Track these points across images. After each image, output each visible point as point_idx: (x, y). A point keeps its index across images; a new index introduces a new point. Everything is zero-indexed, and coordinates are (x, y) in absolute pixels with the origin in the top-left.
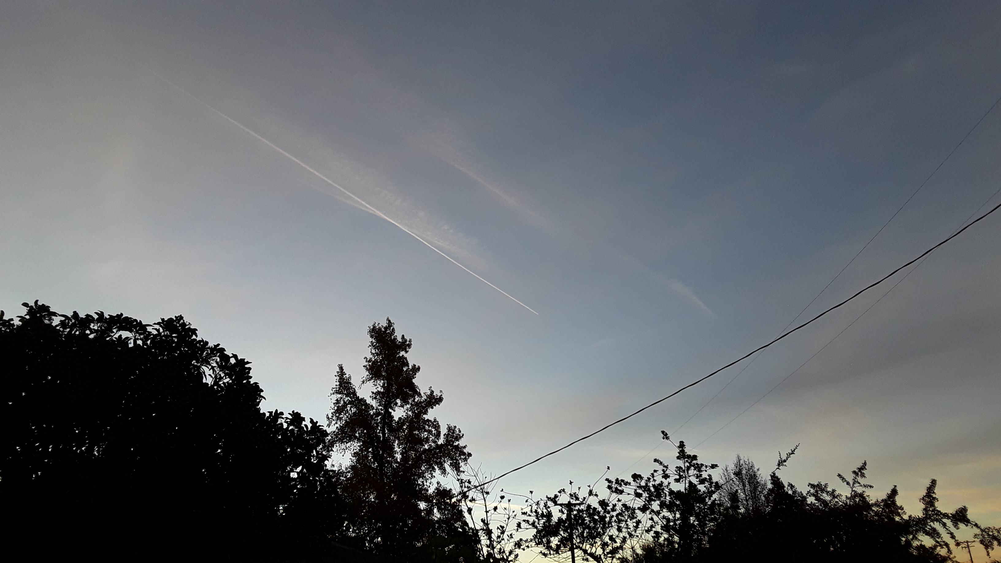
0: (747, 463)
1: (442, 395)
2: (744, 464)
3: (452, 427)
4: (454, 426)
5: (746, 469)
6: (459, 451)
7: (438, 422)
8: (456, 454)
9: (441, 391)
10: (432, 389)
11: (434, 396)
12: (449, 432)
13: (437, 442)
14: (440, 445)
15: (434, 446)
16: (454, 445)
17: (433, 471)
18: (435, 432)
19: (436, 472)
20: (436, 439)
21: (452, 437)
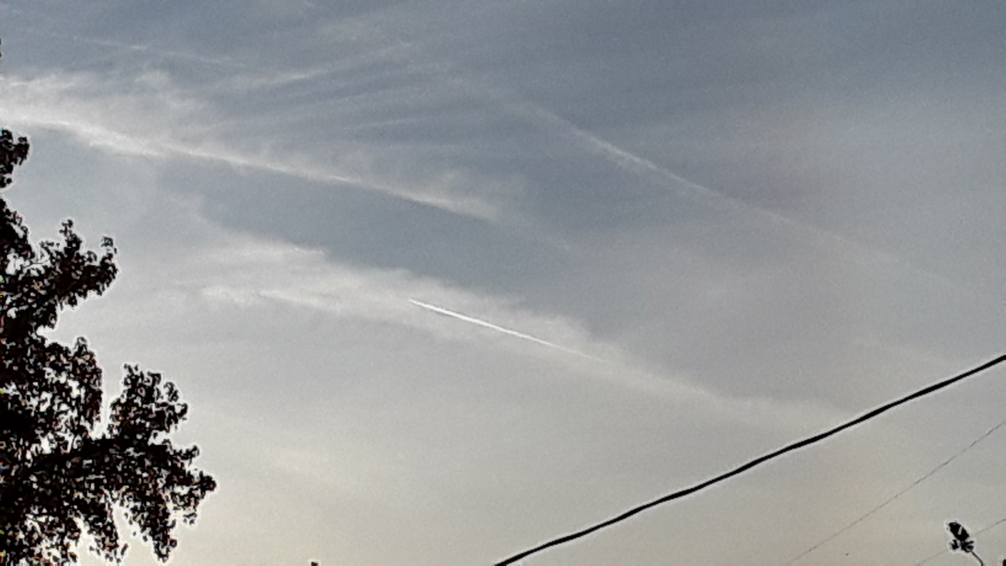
1: (110, 256)
3: (146, 376)
4: (153, 375)
7: (92, 355)
9: (108, 242)
10: (74, 230)
11: (79, 257)
12: (133, 396)
13: (87, 431)
14: (97, 441)
15: (75, 447)
16: (149, 443)
17: (70, 537)
18: (80, 392)
19: (80, 539)
20: (82, 418)
21: (145, 414)
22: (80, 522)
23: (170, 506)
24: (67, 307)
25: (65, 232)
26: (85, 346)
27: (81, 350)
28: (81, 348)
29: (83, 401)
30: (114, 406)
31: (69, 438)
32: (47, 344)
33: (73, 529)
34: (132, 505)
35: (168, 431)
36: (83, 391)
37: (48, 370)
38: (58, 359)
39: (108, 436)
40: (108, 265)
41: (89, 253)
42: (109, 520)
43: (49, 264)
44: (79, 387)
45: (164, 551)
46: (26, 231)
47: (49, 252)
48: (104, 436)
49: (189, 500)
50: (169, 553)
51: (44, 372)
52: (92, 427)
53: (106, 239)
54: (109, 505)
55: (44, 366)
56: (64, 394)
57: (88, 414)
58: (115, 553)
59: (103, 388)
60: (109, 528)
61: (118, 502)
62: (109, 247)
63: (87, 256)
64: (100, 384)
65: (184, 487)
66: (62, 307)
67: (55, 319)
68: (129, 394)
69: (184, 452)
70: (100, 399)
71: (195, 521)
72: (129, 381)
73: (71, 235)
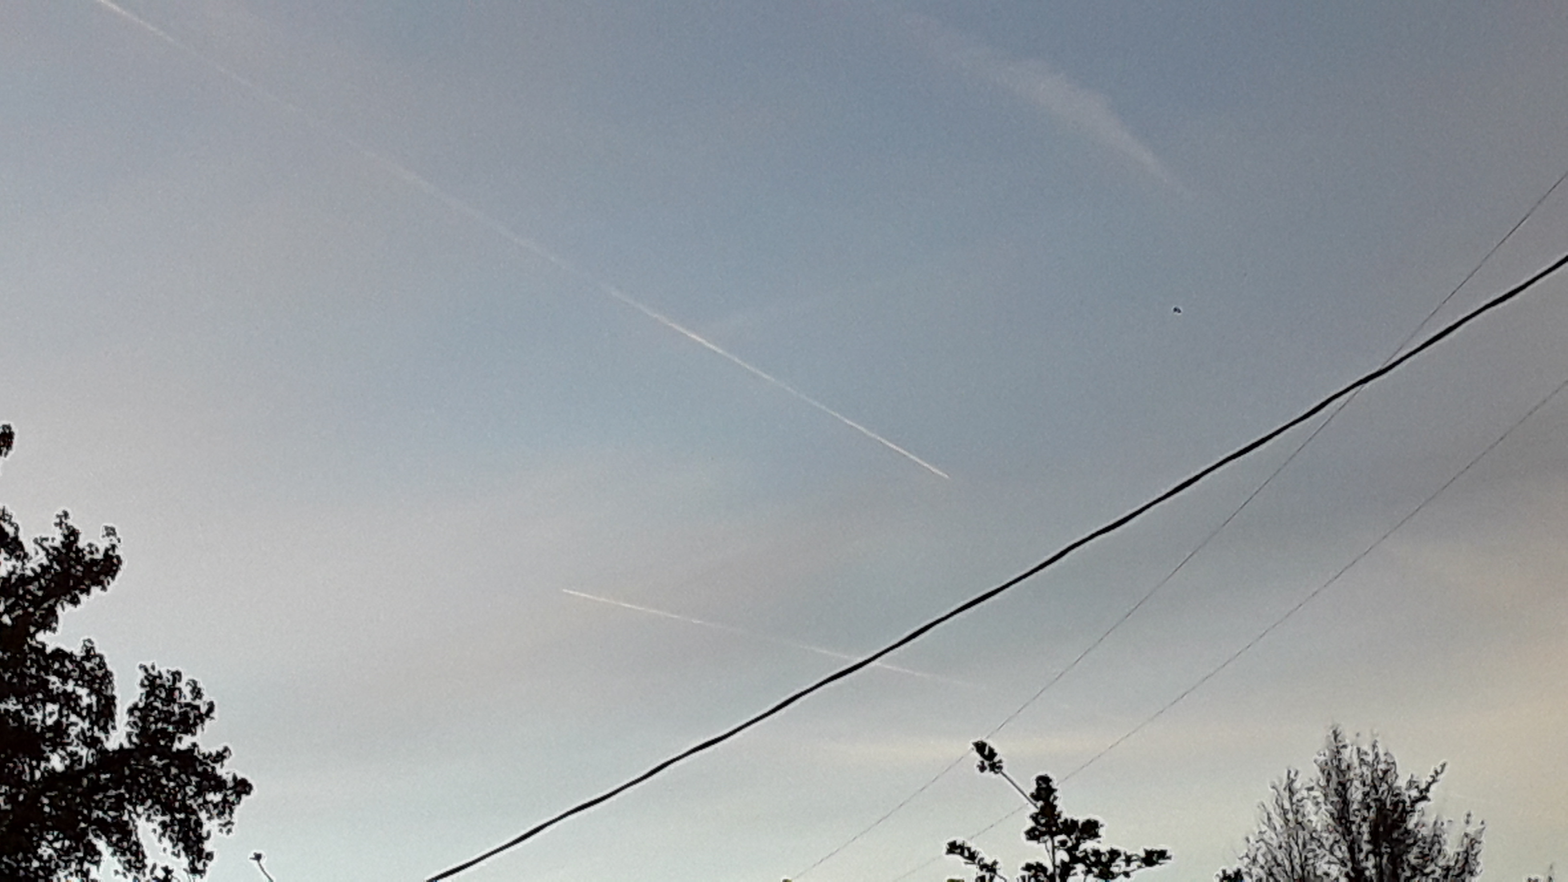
0: (1370, 758)
1: (113, 547)
2: (1356, 762)
3: (165, 675)
4: (173, 674)
5: (1364, 784)
6: (197, 774)
7: (101, 657)
8: (182, 786)
9: (110, 532)
10: (70, 522)
11: (79, 551)
12: (152, 699)
13: (102, 742)
14: (114, 752)
15: (90, 760)
16: (174, 749)
17: (90, 862)
18: (91, 699)
19: (102, 864)
20: (96, 728)
21: (167, 717)
22: (101, 844)
23: (203, 815)
24: (69, 607)
25: (60, 524)
26: (92, 648)
27: (89, 654)
28: (88, 651)
29: (95, 709)
30: (131, 712)
31: (84, 752)
32: (49, 650)
33: (92, 853)
34: (160, 818)
35: (194, 734)
36: (94, 698)
37: (53, 678)
38: (63, 665)
39: (126, 745)
40: (112, 557)
41: (90, 545)
42: (134, 838)
43: (45, 562)
44: (89, 695)
45: (200, 866)
46: (17, 529)
47: (44, 549)
48: (121, 746)
49: (224, 807)
50: (207, 868)
51: (48, 681)
52: (107, 738)
53: (107, 528)
54: (134, 821)
55: (47, 674)
56: (72, 704)
57: (102, 723)
58: (144, 874)
59: (115, 693)
60: (134, 848)
61: (144, 817)
62: (112, 537)
63: (88, 549)
64: (113, 689)
65: (217, 794)
66: (63, 608)
67: (57, 622)
68: (147, 698)
69: (214, 753)
70: (115, 706)
71: (233, 830)
72: (146, 683)
73: (68, 528)
